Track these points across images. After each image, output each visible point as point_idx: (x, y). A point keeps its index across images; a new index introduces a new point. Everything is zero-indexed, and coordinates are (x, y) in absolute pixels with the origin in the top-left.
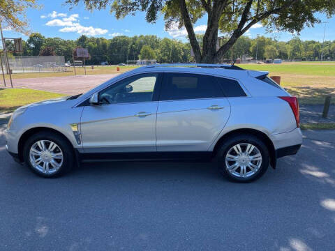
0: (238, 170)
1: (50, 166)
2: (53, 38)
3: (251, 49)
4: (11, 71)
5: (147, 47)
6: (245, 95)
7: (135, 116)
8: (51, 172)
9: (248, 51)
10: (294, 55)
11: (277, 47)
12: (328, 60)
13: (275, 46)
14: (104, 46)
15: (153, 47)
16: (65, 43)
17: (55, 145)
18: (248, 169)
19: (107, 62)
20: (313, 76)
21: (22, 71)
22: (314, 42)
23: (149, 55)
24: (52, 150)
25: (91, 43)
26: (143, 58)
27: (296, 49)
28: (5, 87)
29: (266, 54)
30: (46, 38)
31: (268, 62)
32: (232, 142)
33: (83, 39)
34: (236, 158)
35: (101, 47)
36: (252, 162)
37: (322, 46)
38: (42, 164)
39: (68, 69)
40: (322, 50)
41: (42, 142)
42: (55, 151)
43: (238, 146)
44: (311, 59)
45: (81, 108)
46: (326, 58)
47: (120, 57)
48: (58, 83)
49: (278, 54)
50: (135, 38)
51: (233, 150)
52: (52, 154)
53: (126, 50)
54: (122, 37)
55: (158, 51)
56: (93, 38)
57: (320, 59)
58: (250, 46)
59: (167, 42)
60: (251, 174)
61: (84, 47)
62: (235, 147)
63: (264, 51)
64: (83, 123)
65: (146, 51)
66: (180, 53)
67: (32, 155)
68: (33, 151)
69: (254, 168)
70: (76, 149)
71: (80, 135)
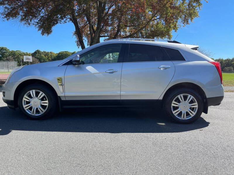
2: (15, 51)
6: (184, 60)
8: (37, 115)
45: (66, 66)
52: (40, 101)
67: (25, 101)
68: (25, 98)
69: (192, 113)
70: (59, 97)
71: (63, 86)
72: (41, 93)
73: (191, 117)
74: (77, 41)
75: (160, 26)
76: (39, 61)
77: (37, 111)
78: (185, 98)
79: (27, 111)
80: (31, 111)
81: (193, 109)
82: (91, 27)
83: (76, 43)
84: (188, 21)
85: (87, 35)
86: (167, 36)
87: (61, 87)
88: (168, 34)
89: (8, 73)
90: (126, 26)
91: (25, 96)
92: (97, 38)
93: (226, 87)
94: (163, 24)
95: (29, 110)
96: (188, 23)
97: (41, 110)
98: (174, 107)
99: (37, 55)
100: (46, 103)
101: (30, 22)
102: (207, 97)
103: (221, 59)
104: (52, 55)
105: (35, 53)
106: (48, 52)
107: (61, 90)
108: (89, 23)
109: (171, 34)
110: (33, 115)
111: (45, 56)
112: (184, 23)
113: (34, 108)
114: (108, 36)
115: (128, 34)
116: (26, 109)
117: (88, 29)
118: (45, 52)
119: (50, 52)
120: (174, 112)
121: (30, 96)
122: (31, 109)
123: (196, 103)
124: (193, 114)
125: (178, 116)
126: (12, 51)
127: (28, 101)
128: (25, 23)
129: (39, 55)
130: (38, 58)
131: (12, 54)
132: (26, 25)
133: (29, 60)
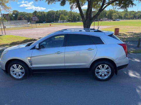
0: (101, 76)
1: (19, 75)
3: (107, 15)
4: (5, 27)
5: (63, 15)
6: (103, 43)
7: (56, 53)
8: (20, 77)
9: (106, 16)
10: (125, 17)
11: (118, 14)
12: (140, 19)
13: (117, 13)
14: (44, 15)
15: (65, 15)
16: (28, 14)
17: (21, 66)
18: (105, 75)
19: (46, 22)
20: (133, 27)
21: (10, 27)
22: (133, 11)
23: (63, 18)
24: (20, 68)
25: (38, 14)
26: (61, 20)
27: (126, 14)
28: (2, 35)
29: (113, 17)
30: (20, 12)
31: (114, 20)
32: (98, 64)
33: (35, 12)
34: (100, 71)
35: (43, 16)
36: (107, 72)
37: (137, 13)
38: (16, 74)
39: (29, 25)
40: (137, 15)
41: (15, 65)
42: (21, 69)
43: (101, 65)
44: (132, 18)
45: (32, 50)
46: (138, 18)
47: (51, 20)
48: (25, 32)
49: (118, 17)
50: (57, 11)
51: (99, 67)
52: (20, 70)
53: (54, 17)
54: (52, 11)
55: (67, 17)
56: (40, 12)
57: (136, 19)
58: (106, 14)
59: (71, 13)
60: (106, 77)
61: (36, 16)
62: (99, 66)
63: (112, 16)
64: (33, 57)
65: (62, 17)
66: (76, 17)
67: (11, 70)
97: (21, 75)
100: (23, 71)
120: (97, 75)
121: (13, 68)
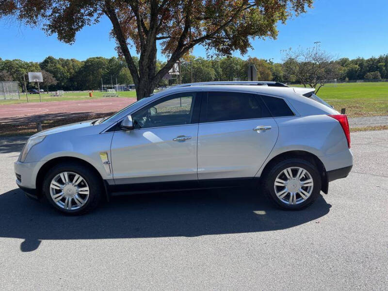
0: (288, 197)
2: (12, 60)
6: (292, 114)
7: (174, 140)
8: (74, 208)
18: (298, 196)
24: (76, 183)
42: (80, 185)
45: (111, 134)
67: (53, 189)
68: (54, 185)
69: (304, 194)
70: (105, 181)
71: (110, 164)
72: (77, 176)
73: (303, 200)
74: (118, 48)
75: (256, 16)
76: (53, 77)
77: (74, 203)
78: (295, 173)
79: (58, 203)
80: (64, 202)
81: (306, 189)
82: (140, 23)
83: (117, 52)
84: (303, 8)
85: (134, 37)
86: (269, 33)
87: (106, 167)
88: (270, 29)
89: (4, 103)
90: (200, 19)
91: (53, 182)
92: (151, 44)
93: (365, 118)
94: (261, 11)
95: (60, 202)
96: (303, 11)
97: (79, 201)
98: (278, 187)
99: (49, 65)
100: (86, 190)
101: (35, 18)
102: (327, 170)
103: (361, 58)
104: (75, 64)
105: (46, 62)
106: (67, 60)
107: (108, 170)
108: (137, 15)
109: (277, 29)
110: (68, 208)
111: (63, 66)
112: (296, 11)
113: (69, 199)
114: (169, 37)
115: (204, 33)
116: (55, 201)
117: (136, 24)
118: (62, 59)
119: (72, 60)
120: (278, 194)
121: (60, 181)
122: (63, 200)
123: (311, 180)
124: (307, 195)
125: (284, 200)
126: (6, 60)
127: (58, 188)
128: (28, 22)
129: (52, 66)
130: (51, 72)
131: (6, 66)
132: (29, 26)
133: (38, 79)
